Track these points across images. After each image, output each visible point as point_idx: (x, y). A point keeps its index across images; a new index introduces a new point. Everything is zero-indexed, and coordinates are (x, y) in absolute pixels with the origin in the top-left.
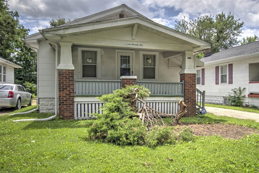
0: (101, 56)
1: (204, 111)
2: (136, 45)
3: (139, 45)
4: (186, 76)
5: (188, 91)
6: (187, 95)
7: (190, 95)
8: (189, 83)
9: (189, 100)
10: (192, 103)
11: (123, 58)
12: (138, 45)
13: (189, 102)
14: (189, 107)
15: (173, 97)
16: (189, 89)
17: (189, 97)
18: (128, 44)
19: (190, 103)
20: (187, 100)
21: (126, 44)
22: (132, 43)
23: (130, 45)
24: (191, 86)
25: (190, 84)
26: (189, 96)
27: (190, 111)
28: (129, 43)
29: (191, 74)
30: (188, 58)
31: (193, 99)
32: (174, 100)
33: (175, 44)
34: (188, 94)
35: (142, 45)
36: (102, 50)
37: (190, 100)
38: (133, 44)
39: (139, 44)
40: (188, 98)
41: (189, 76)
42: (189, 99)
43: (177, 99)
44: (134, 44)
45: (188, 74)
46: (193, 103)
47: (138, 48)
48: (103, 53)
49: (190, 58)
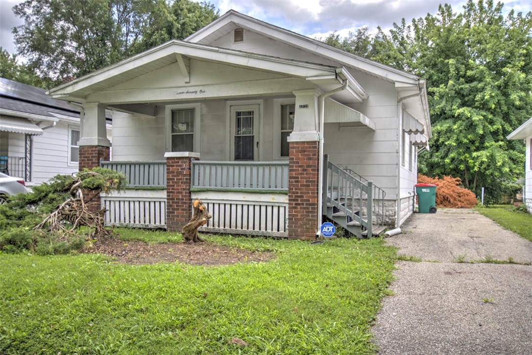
0: (202, 116)
1: (328, 229)
2: (193, 92)
3: (198, 92)
4: (293, 148)
5: (296, 182)
6: (294, 191)
7: (300, 189)
8: (298, 163)
9: (299, 202)
10: (304, 208)
11: (244, 117)
12: (196, 92)
13: (299, 207)
14: (297, 218)
15: (264, 193)
16: (298, 178)
17: (299, 195)
18: (180, 93)
19: (301, 208)
20: (294, 203)
21: (176, 93)
22: (185, 90)
23: (183, 94)
24: (304, 170)
25: (300, 166)
26: (297, 193)
27: (301, 226)
28: (181, 90)
29: (303, 143)
30: (301, 106)
31: (309, 201)
32: (269, 201)
33: (270, 80)
34: (296, 189)
35: (204, 92)
36: (203, 105)
37: (301, 201)
38: (187, 92)
39: (198, 89)
40: (296, 196)
41: (299, 147)
42: (297, 200)
43: (273, 199)
44: (189, 91)
45: (297, 143)
46: (308, 208)
47: (197, 97)
48: (205, 110)
49: (305, 106)
